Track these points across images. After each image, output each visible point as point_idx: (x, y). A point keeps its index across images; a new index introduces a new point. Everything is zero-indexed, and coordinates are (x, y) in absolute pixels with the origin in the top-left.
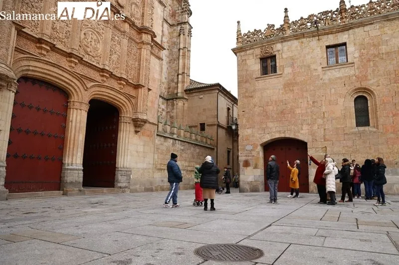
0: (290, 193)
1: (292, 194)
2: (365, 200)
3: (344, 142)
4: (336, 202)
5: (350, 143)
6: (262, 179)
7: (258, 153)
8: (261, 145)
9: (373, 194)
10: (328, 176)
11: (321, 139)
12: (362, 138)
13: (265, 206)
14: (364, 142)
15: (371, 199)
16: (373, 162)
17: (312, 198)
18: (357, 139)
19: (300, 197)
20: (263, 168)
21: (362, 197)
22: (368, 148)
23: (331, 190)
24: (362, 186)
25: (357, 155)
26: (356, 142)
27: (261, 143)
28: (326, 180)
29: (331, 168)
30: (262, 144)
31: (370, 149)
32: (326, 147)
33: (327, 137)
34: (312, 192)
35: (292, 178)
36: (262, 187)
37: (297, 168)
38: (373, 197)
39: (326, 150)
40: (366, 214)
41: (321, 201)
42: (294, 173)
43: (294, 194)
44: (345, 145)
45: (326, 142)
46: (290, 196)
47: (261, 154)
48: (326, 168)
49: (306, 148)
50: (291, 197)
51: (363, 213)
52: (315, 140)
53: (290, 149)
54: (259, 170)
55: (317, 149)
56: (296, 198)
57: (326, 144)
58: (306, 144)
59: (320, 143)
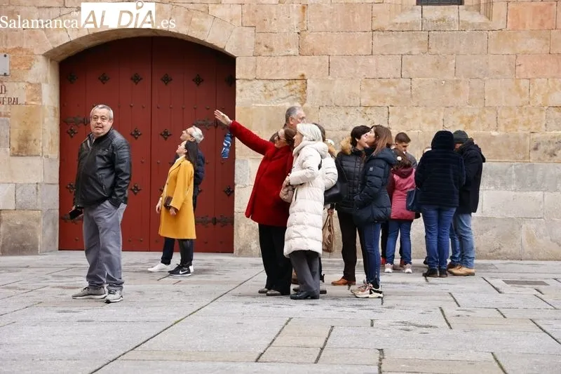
0: (159, 255)
1: (166, 260)
2: (422, 279)
3: (372, 61)
4: (322, 287)
5: (388, 68)
6: (51, 198)
7: (36, 89)
8: (50, 56)
9: (452, 258)
10: (301, 193)
11: (288, 45)
12: (433, 50)
13: (51, 314)
14: (437, 66)
15: (443, 273)
16: (460, 141)
17: (241, 275)
18: (416, 50)
19: (197, 272)
20: (55, 154)
21: (416, 269)
22: (449, 89)
23: (305, 248)
24: (418, 228)
25: (409, 115)
26: (410, 64)
27: (50, 47)
28: (291, 209)
29: (313, 161)
30: (54, 51)
31: (457, 91)
32: (303, 78)
33: (310, 38)
34: (245, 251)
35: (169, 199)
36: (47, 231)
37: (188, 157)
38: (452, 265)
39: (304, 91)
40: (416, 333)
41: (270, 285)
42: (176, 178)
43: (176, 259)
44: (374, 74)
45: (305, 59)
46: (160, 266)
47: (49, 96)
48: (296, 163)
49: (232, 80)
50: (161, 271)
51: (406, 326)
52: (264, 49)
53: (166, 80)
54: (36, 162)
55: (272, 85)
56: (179, 277)
57: (304, 65)
58: (230, 60)
59: (282, 60)
